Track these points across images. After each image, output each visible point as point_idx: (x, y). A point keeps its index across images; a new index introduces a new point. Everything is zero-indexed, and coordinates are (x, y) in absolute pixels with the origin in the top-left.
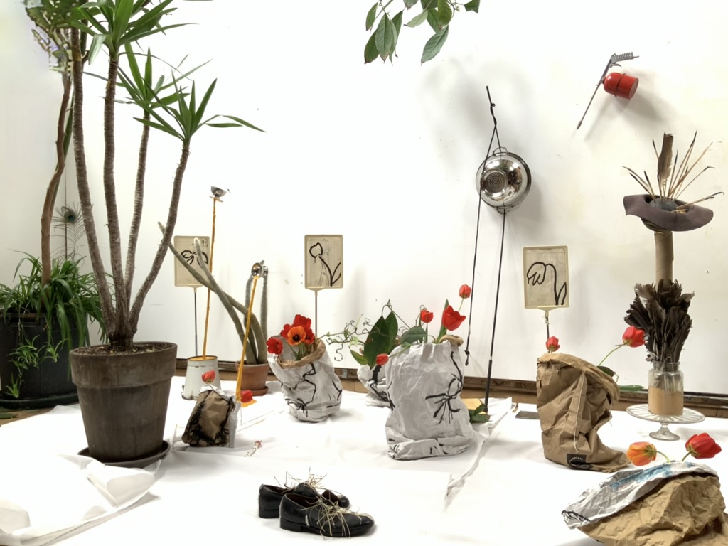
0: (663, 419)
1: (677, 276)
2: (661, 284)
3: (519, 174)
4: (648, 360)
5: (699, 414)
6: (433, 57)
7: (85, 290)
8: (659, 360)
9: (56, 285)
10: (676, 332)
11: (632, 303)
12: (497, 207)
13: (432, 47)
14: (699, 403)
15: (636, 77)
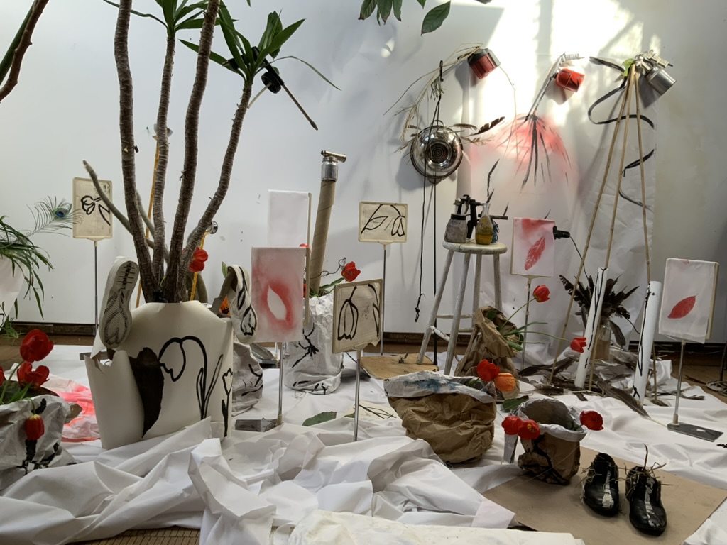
13: (434, 18)
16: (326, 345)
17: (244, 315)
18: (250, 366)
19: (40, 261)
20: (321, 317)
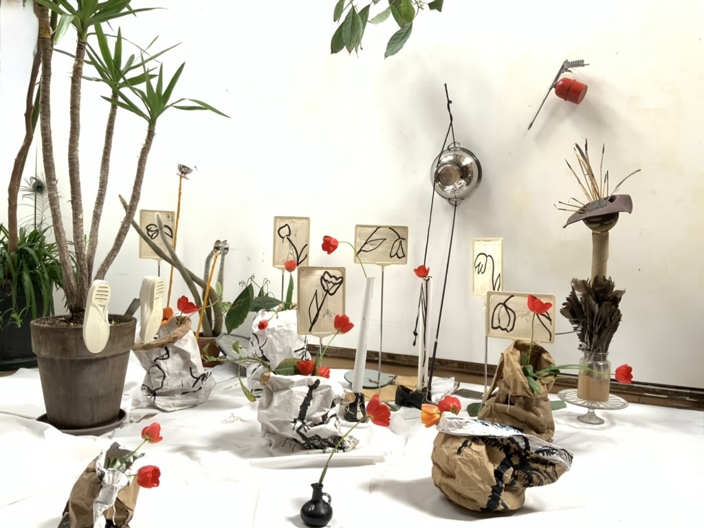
0: (590, 404)
1: (611, 273)
2: (596, 279)
3: (470, 169)
4: (580, 349)
5: (623, 400)
6: (396, 52)
7: (51, 258)
8: (589, 350)
9: (22, 253)
10: (607, 325)
11: (568, 297)
12: (449, 199)
13: (396, 42)
14: (624, 390)
15: (585, 83)
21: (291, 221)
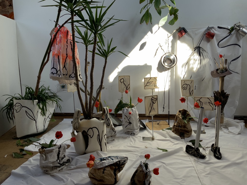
16: (134, 121)
17: (107, 121)
18: (113, 129)
19: (59, 100)
20: (132, 114)
21: (124, 77)
